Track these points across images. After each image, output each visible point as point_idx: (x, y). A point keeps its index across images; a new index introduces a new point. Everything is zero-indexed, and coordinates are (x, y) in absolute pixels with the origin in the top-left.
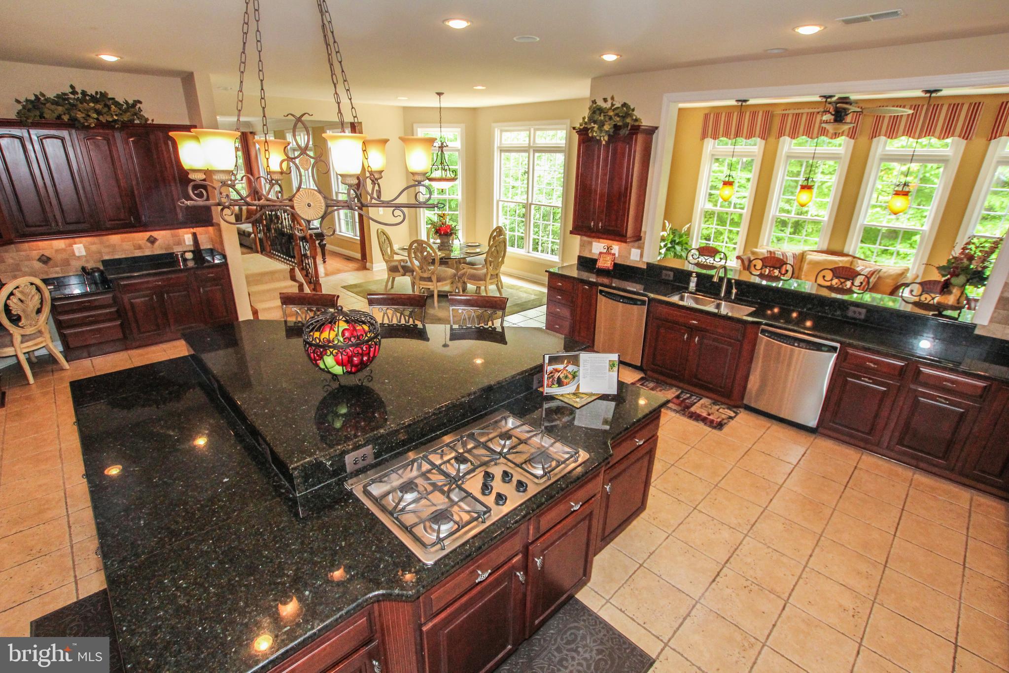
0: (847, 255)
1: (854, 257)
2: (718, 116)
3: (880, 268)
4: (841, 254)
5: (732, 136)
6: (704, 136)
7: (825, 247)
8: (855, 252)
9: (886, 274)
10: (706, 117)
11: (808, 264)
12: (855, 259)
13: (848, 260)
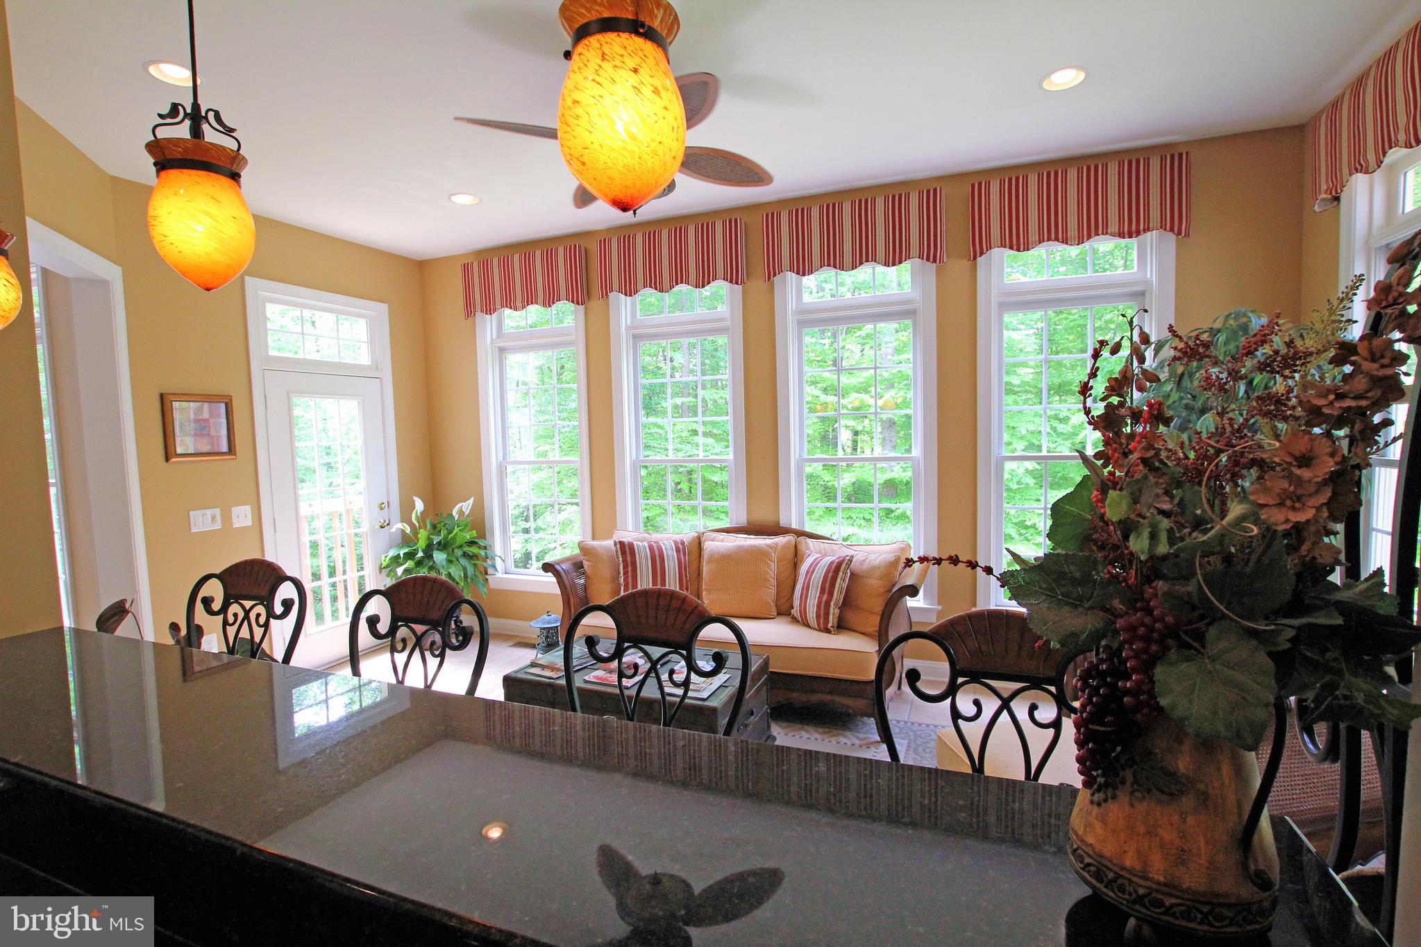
0: (786, 531)
1: (800, 534)
2: (485, 266)
3: (850, 553)
4: (775, 530)
5: (519, 304)
6: (470, 312)
7: (742, 519)
8: (802, 522)
9: (865, 566)
10: (466, 268)
11: (709, 562)
12: (802, 538)
13: (789, 542)
